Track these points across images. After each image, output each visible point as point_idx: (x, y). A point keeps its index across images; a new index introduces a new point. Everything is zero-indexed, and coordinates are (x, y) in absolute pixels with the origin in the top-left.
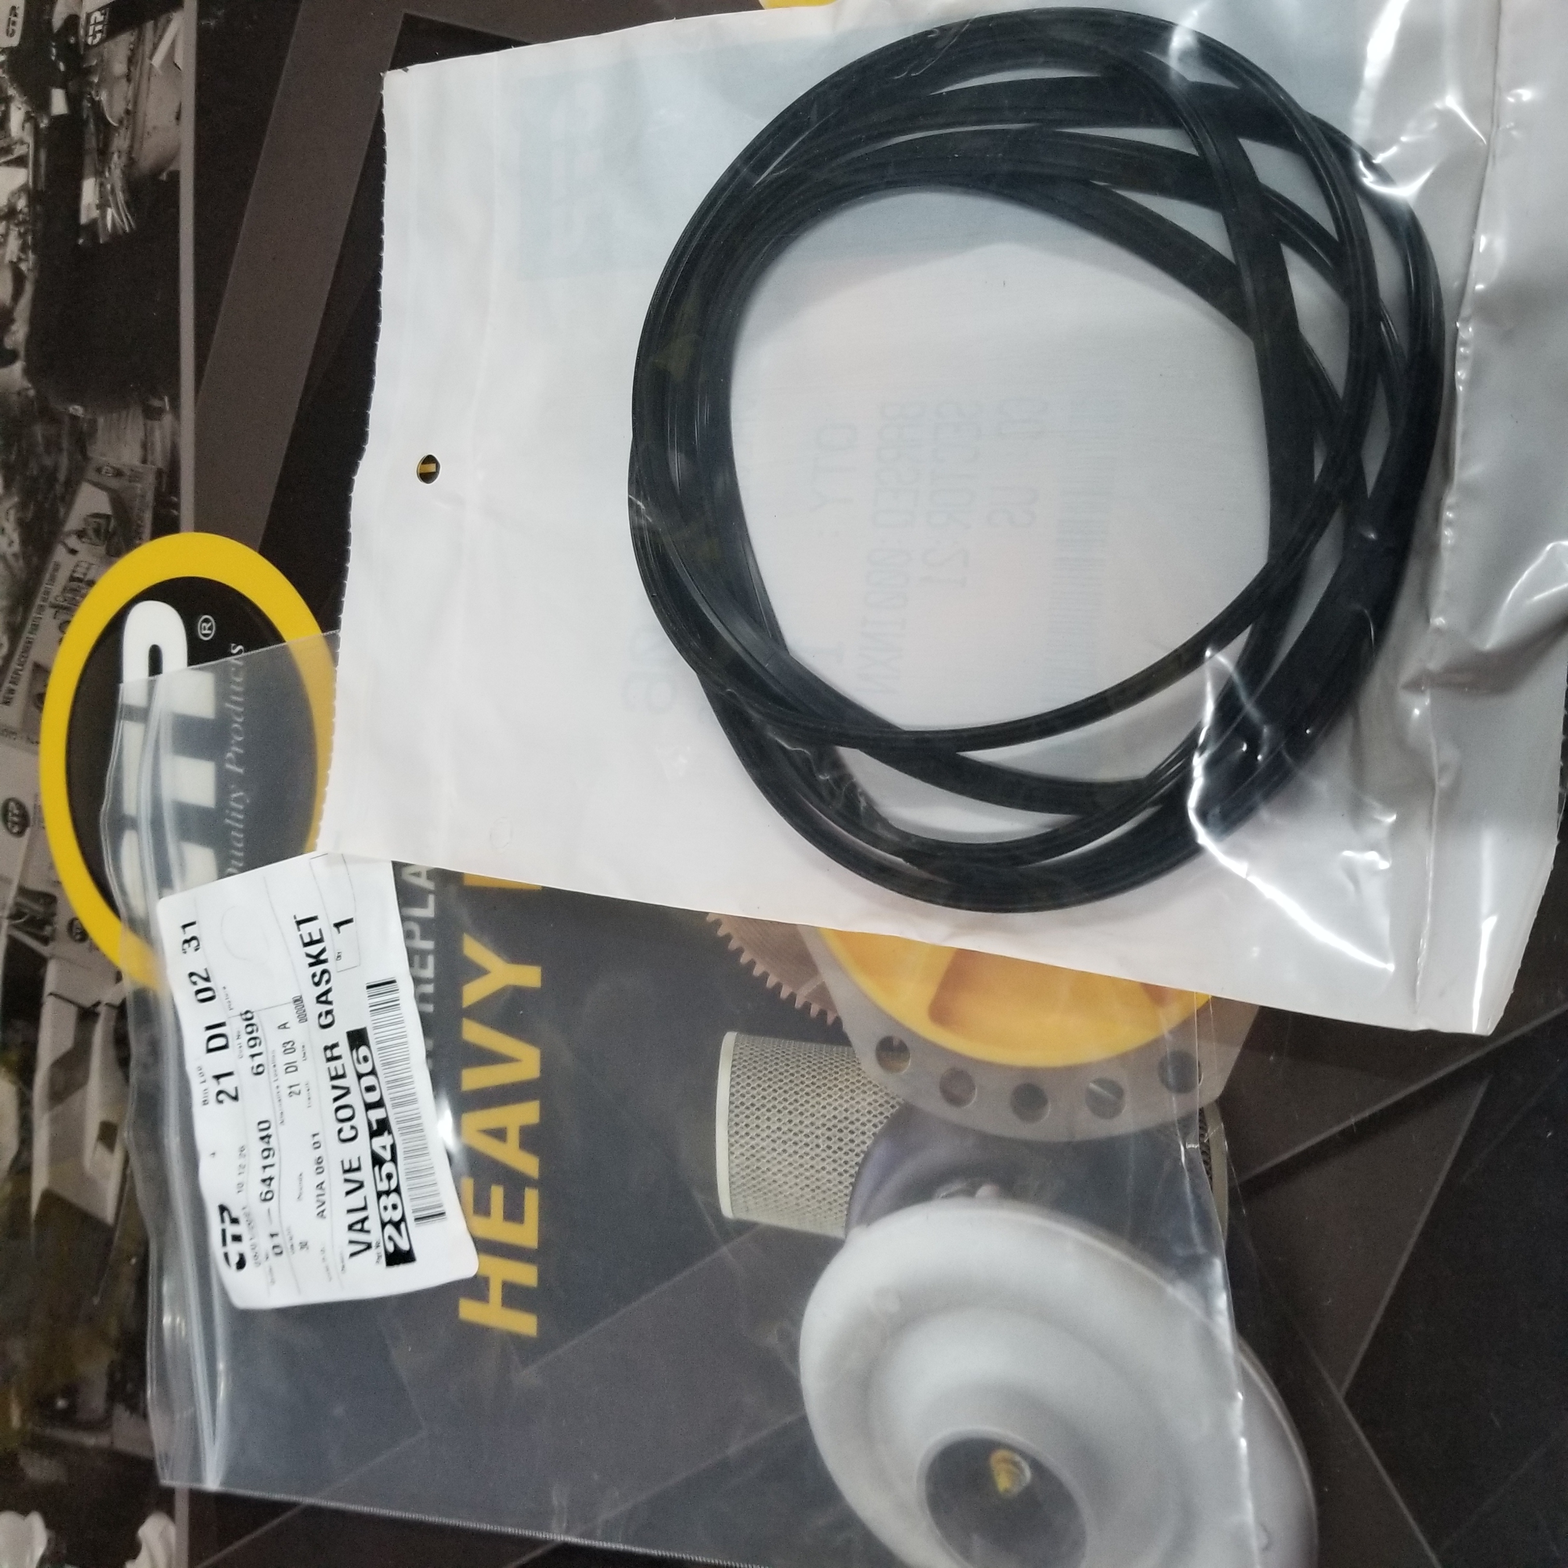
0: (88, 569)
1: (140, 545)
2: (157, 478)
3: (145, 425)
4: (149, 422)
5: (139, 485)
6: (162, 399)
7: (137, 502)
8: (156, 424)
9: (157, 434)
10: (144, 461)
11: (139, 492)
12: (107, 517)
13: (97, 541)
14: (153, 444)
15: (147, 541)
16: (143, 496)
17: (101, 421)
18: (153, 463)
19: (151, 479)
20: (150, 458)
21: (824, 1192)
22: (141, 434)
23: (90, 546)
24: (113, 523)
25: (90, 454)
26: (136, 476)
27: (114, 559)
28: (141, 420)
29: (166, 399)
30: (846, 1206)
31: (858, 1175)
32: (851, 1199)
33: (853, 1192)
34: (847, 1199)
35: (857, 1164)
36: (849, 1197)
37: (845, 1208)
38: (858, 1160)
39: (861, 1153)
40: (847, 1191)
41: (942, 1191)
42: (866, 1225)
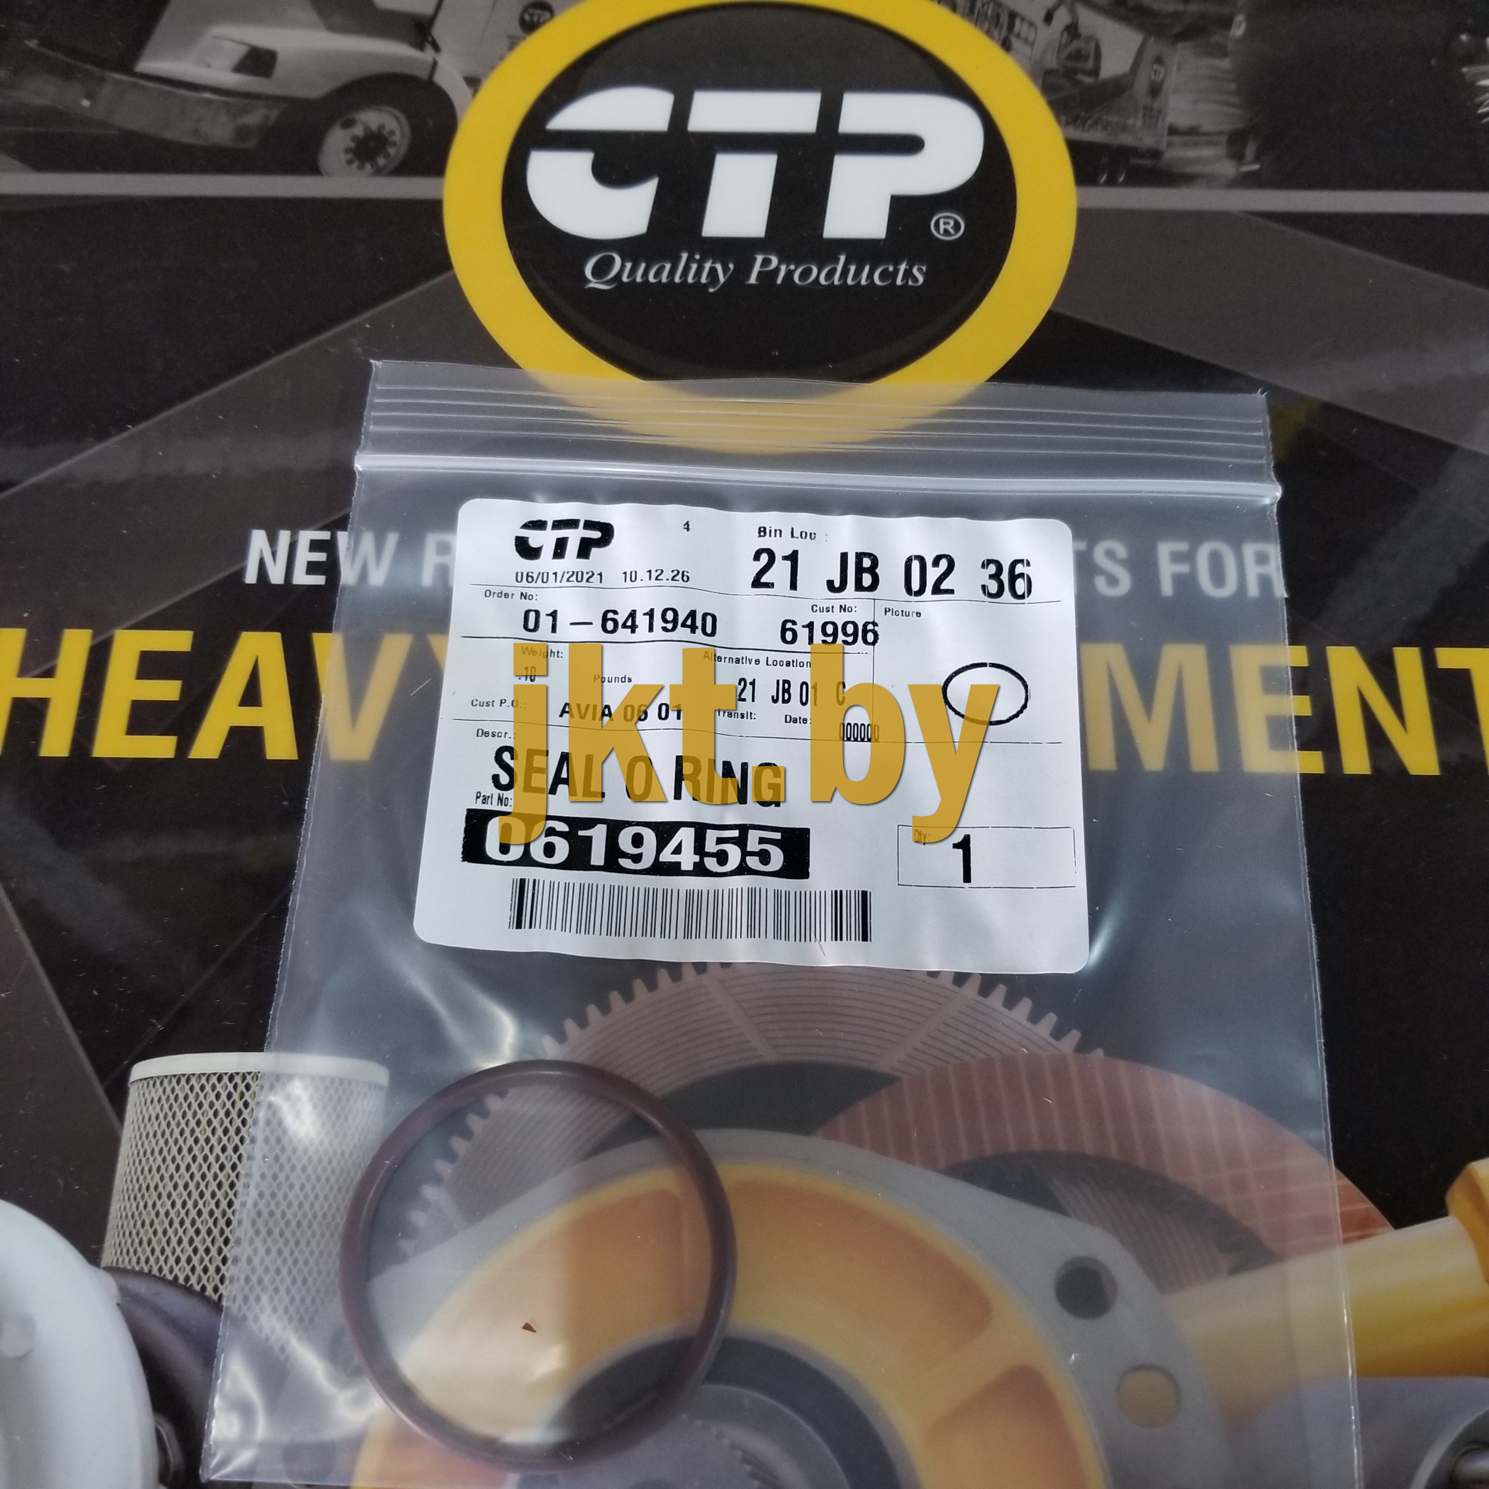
0: (1026, 41)
1: (1059, 121)
2: (1148, 151)
3: (1221, 133)
4: (1223, 139)
5: (1139, 123)
6: (1256, 159)
7: (1115, 119)
8: (1222, 150)
9: (1207, 152)
10: (1173, 131)
11: (1131, 122)
12: (1095, 72)
13: (1063, 55)
14: (1196, 145)
15: (1064, 133)
16: (1124, 128)
17: (1226, 63)
18: (1169, 145)
19: (1148, 141)
20: (1176, 139)
21: (165, 1232)
22: (1208, 126)
23: (1057, 44)
24: (1088, 80)
25: (1180, 45)
26: (1152, 115)
27: (1041, 81)
28: (1226, 127)
29: (1256, 167)
30: (146, 1270)
31: (188, 1290)
32: (154, 1276)
33: (163, 1280)
34: (155, 1271)
35: (204, 1288)
36: (158, 1274)
37: (142, 1268)
38: (209, 1291)
39: (218, 1294)
40: (166, 1270)
41: (167, 1430)
42: (120, 1302)
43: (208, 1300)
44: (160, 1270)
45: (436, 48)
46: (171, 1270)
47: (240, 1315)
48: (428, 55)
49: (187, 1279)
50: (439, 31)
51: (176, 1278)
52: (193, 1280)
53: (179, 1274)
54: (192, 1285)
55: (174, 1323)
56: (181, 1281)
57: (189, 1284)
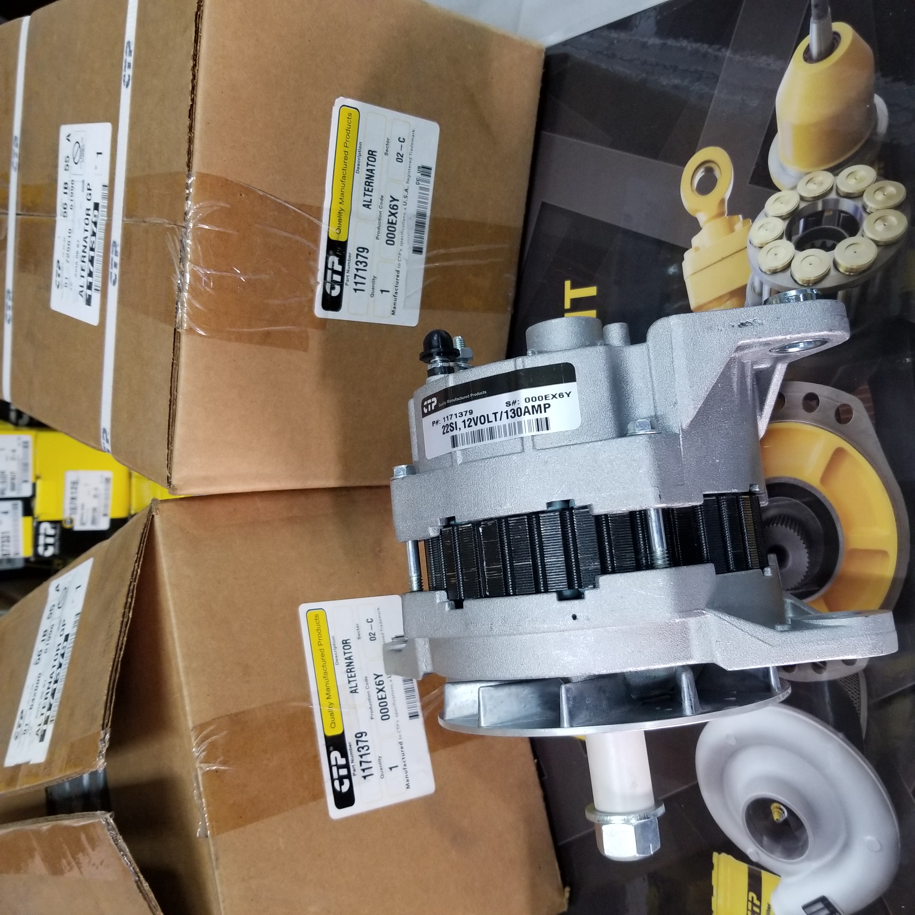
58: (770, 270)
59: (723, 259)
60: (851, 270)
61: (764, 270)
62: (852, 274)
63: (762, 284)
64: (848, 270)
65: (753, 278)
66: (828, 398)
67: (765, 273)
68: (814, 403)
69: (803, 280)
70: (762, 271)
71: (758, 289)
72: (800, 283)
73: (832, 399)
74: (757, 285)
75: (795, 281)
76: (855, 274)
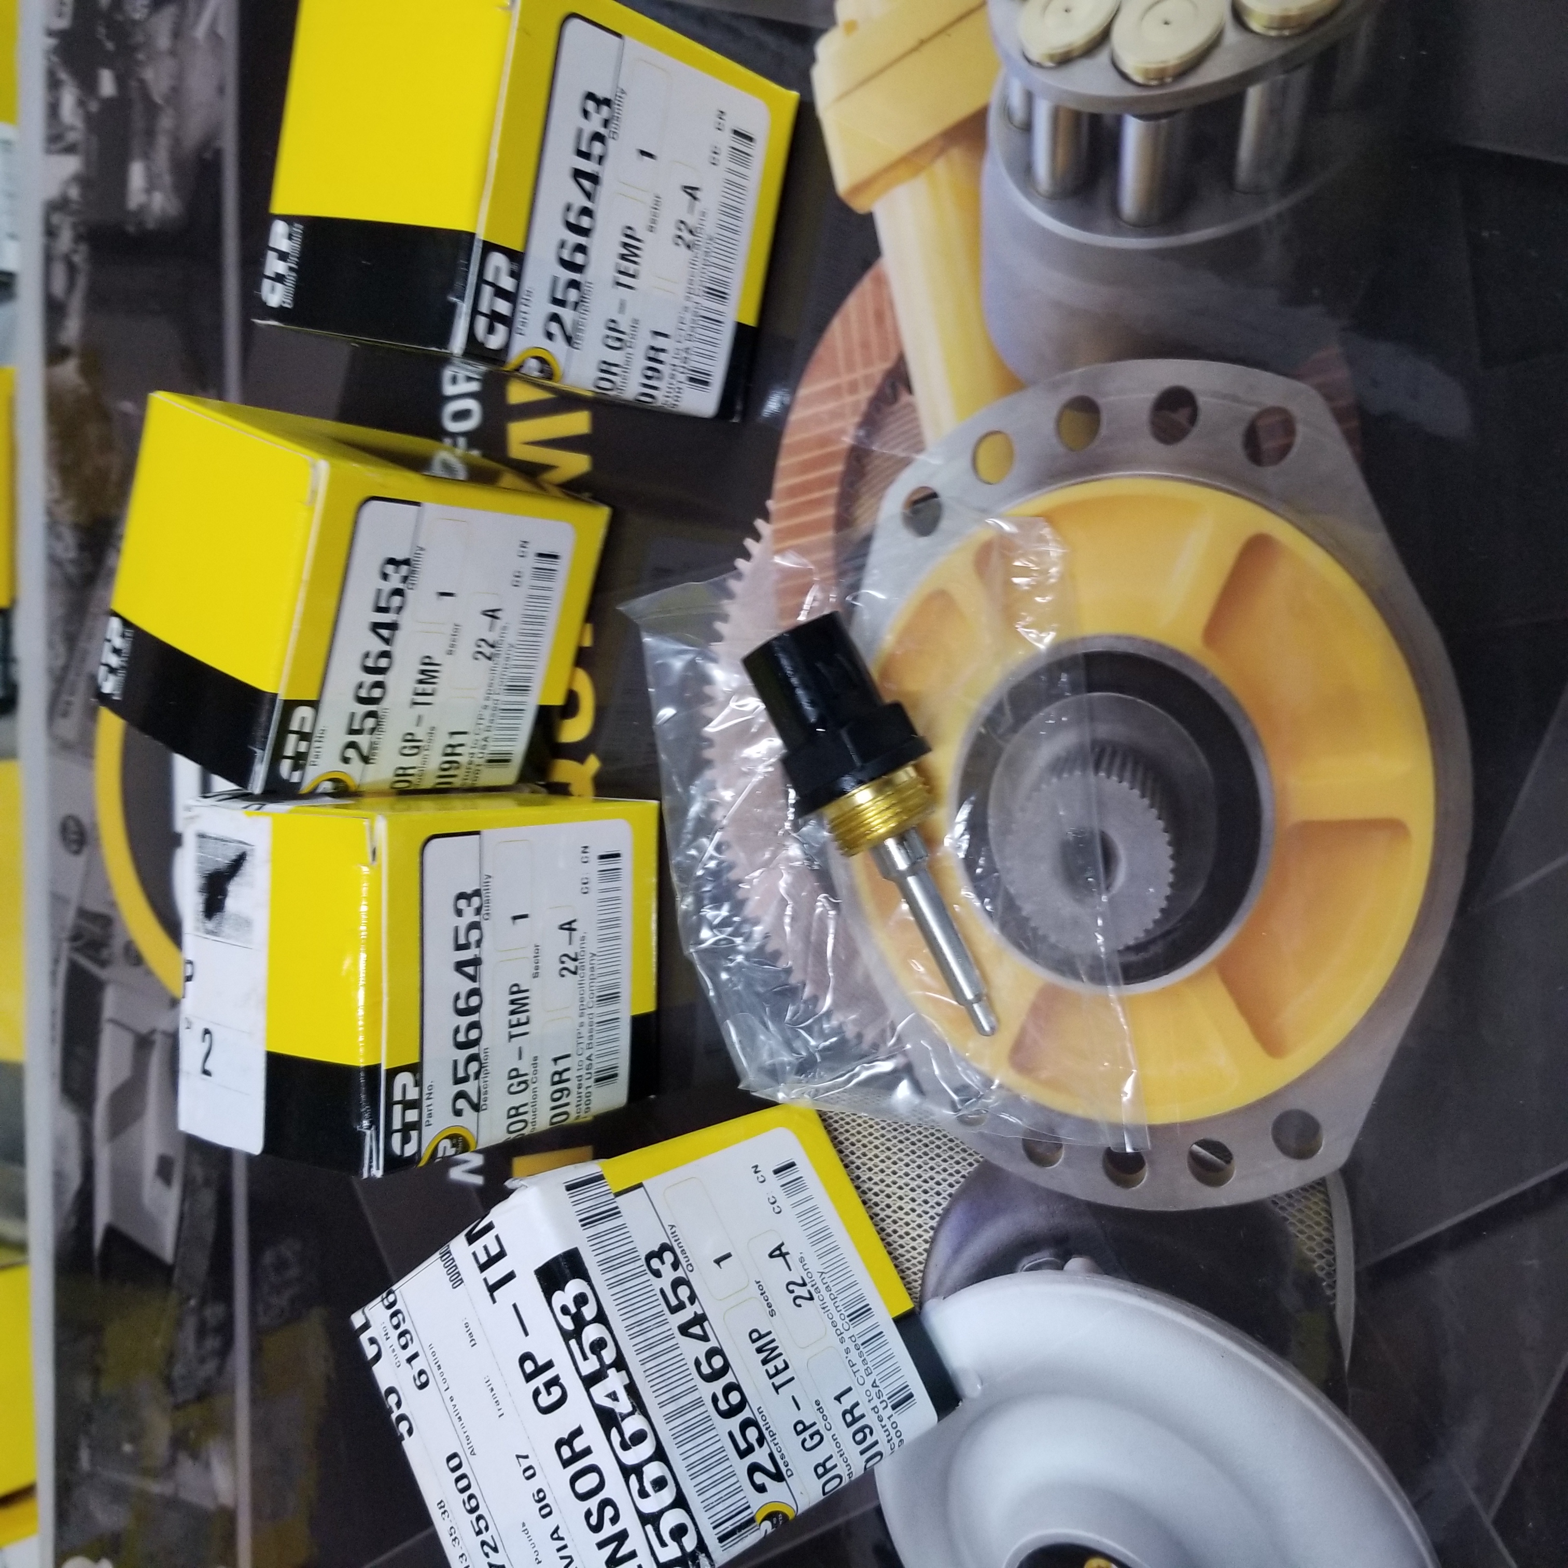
30: (920, 1275)
31: (933, 1241)
32: (925, 1267)
33: (927, 1260)
34: (921, 1267)
35: (932, 1228)
36: (923, 1265)
37: (919, 1278)
38: (934, 1223)
39: (935, 1216)
40: (921, 1258)
41: (1027, 1262)
42: (943, 1297)
43: (940, 1224)
44: (920, 1263)
45: (153, 1032)
46: (920, 1254)
47: (949, 1198)
48: (158, 1038)
49: (926, 1241)
50: (144, 1029)
51: (925, 1250)
52: (927, 1236)
53: (923, 1248)
54: (930, 1237)
55: (957, 1251)
56: (927, 1246)
57: (930, 1240)
58: (1051, 57)
59: (922, 42)
60: (1284, 22)
61: (1035, 55)
62: (1287, 33)
63: (1029, 98)
64: (1275, 25)
65: (1006, 86)
66: (1225, 397)
67: (1039, 66)
68: (1181, 416)
69: (1146, 72)
70: (1029, 61)
71: (1019, 114)
72: (1138, 78)
73: (1235, 399)
74: (1017, 101)
75: (1124, 76)
76: (1297, 31)
